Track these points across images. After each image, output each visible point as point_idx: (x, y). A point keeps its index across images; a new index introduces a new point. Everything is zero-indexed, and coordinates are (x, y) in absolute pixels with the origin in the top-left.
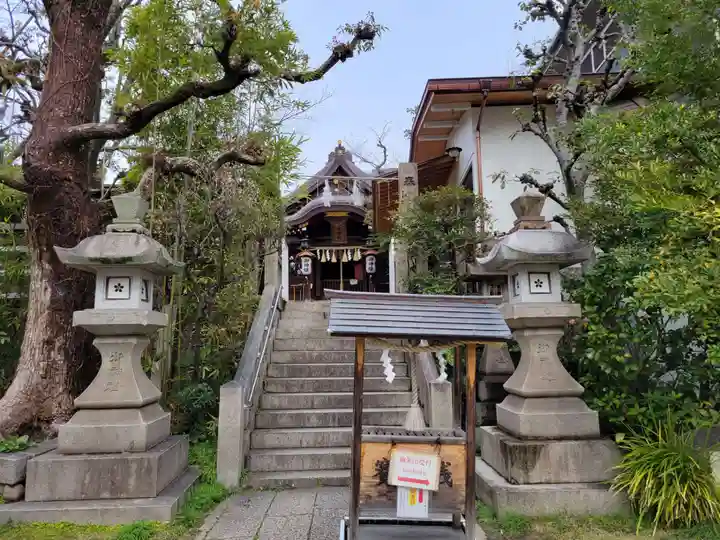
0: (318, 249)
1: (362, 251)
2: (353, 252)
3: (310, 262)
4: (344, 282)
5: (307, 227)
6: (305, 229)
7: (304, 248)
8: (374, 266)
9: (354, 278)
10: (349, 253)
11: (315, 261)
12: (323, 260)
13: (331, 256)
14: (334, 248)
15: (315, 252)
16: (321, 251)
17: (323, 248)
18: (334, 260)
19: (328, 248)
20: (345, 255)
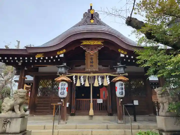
0: (74, 75)
1: (111, 78)
2: (103, 78)
3: (66, 86)
4: (93, 101)
5: (65, 54)
6: (62, 56)
7: (61, 74)
8: (124, 91)
9: (99, 98)
10: (100, 79)
11: (71, 85)
12: (78, 84)
13: (85, 81)
14: (87, 75)
15: (71, 78)
16: (76, 77)
17: (79, 75)
18: (87, 85)
19: (82, 75)
20: (96, 80)
